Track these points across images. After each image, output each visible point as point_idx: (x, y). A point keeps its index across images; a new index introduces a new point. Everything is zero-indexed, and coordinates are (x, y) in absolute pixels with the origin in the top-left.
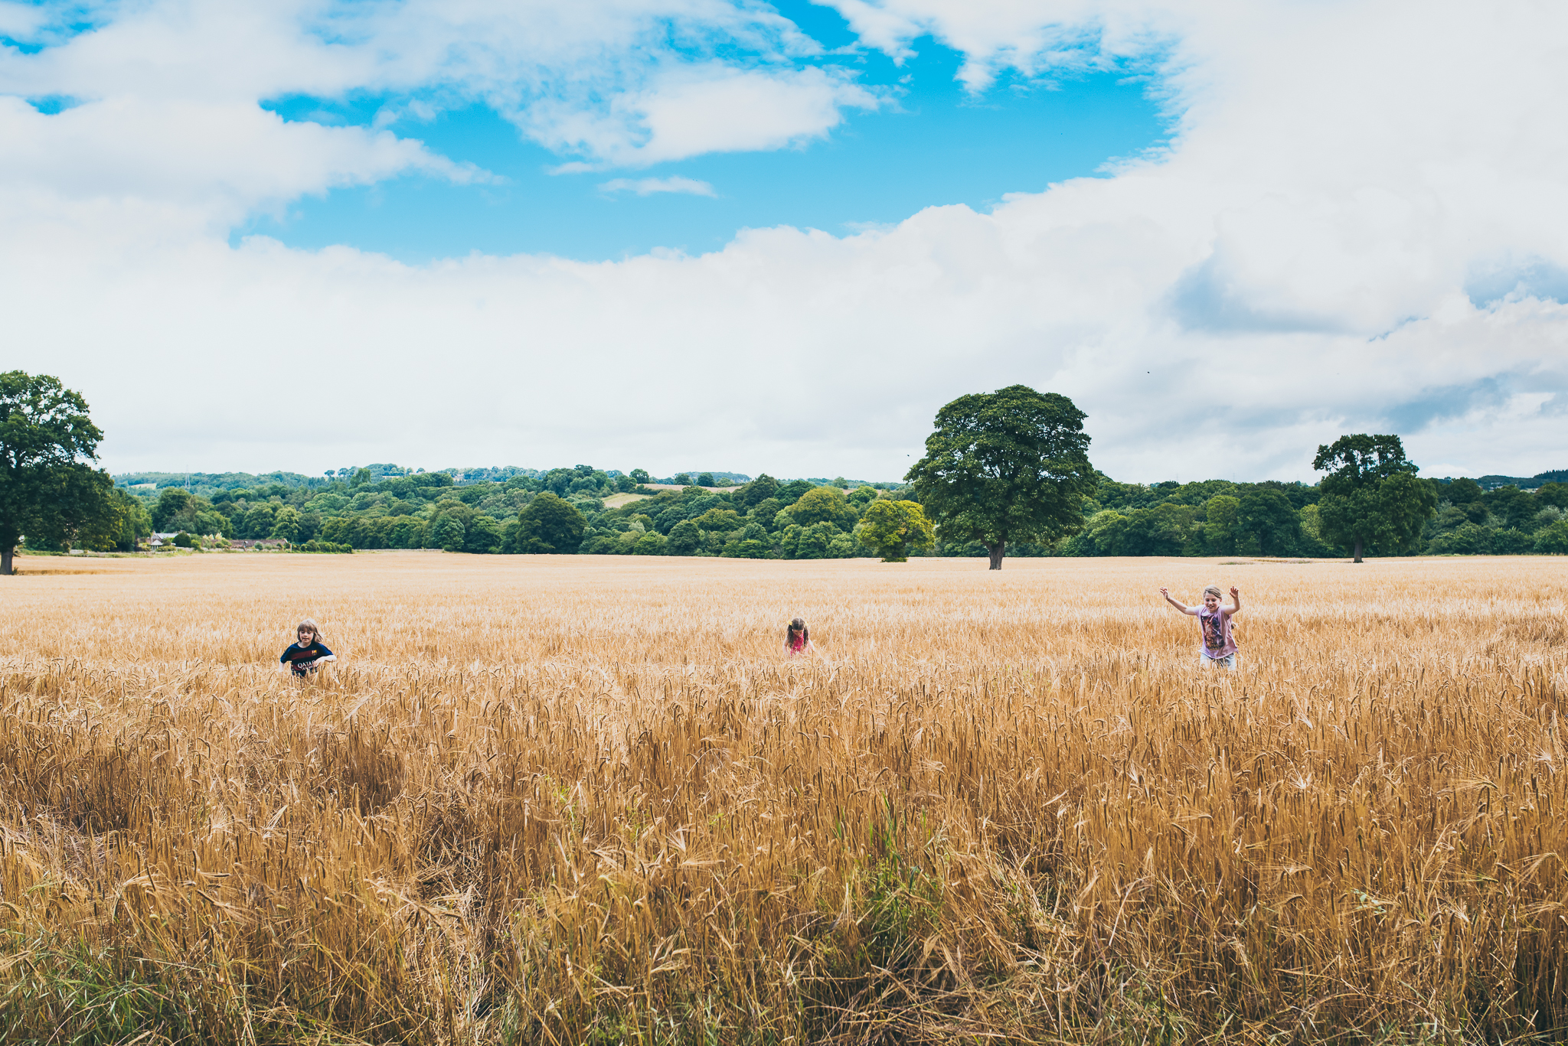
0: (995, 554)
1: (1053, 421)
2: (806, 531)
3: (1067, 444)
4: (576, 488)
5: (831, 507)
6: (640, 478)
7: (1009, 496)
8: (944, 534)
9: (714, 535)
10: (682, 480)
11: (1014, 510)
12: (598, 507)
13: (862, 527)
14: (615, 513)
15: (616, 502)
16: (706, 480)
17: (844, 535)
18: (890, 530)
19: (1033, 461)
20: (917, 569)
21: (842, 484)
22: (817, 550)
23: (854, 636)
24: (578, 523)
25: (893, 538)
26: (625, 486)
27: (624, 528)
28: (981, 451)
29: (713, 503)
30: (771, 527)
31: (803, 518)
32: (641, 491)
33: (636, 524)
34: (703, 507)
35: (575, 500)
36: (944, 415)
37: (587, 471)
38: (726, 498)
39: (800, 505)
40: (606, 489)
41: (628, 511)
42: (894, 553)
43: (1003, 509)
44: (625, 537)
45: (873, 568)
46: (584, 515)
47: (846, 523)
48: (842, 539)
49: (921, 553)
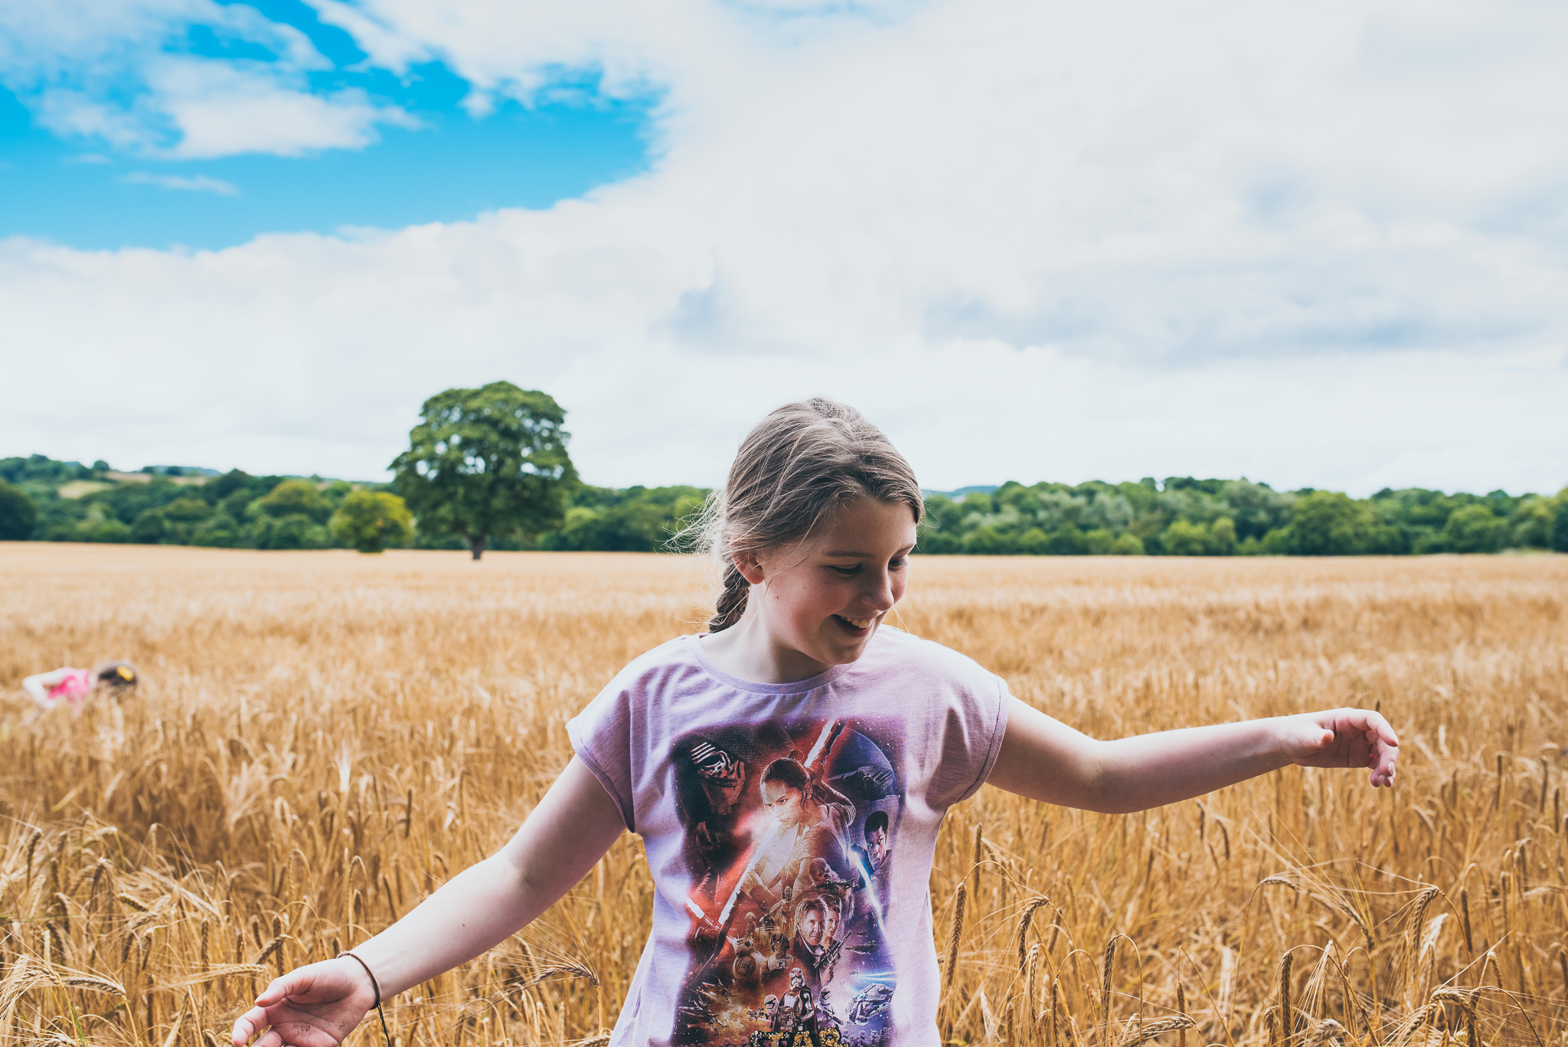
0: (477, 547)
1: (536, 416)
2: (278, 523)
3: (550, 439)
4: (30, 475)
5: (305, 500)
6: (102, 467)
7: (492, 489)
8: (423, 526)
9: (181, 527)
10: (148, 470)
11: (498, 503)
12: (53, 495)
13: (338, 521)
14: (71, 502)
15: (74, 491)
16: (174, 471)
17: (318, 529)
18: (368, 523)
19: (516, 455)
20: (392, 560)
21: (317, 479)
22: (291, 542)
23: (351, 629)
24: (30, 511)
25: (370, 532)
26: (84, 474)
27: (81, 517)
28: (466, 444)
29: (182, 493)
30: (242, 518)
31: (276, 511)
32: (104, 480)
33: (96, 513)
34: (170, 498)
35: (26, 488)
36: (427, 408)
37: (41, 459)
38: (195, 489)
39: (273, 497)
40: (63, 477)
41: (87, 500)
42: (371, 545)
43: (486, 502)
44: (83, 526)
45: (349, 561)
46: (37, 503)
47: (321, 517)
48: (316, 532)
49: (398, 546)
